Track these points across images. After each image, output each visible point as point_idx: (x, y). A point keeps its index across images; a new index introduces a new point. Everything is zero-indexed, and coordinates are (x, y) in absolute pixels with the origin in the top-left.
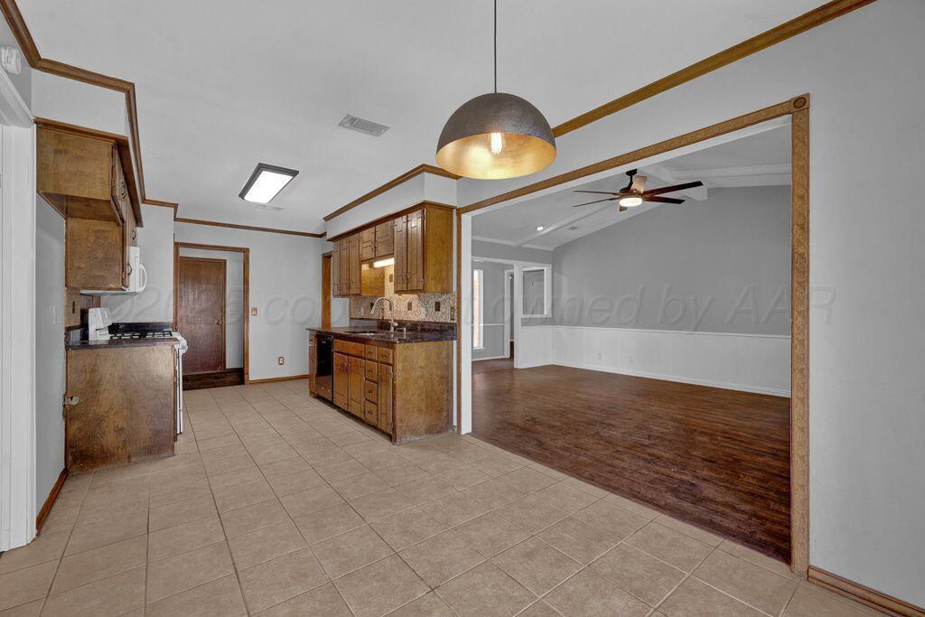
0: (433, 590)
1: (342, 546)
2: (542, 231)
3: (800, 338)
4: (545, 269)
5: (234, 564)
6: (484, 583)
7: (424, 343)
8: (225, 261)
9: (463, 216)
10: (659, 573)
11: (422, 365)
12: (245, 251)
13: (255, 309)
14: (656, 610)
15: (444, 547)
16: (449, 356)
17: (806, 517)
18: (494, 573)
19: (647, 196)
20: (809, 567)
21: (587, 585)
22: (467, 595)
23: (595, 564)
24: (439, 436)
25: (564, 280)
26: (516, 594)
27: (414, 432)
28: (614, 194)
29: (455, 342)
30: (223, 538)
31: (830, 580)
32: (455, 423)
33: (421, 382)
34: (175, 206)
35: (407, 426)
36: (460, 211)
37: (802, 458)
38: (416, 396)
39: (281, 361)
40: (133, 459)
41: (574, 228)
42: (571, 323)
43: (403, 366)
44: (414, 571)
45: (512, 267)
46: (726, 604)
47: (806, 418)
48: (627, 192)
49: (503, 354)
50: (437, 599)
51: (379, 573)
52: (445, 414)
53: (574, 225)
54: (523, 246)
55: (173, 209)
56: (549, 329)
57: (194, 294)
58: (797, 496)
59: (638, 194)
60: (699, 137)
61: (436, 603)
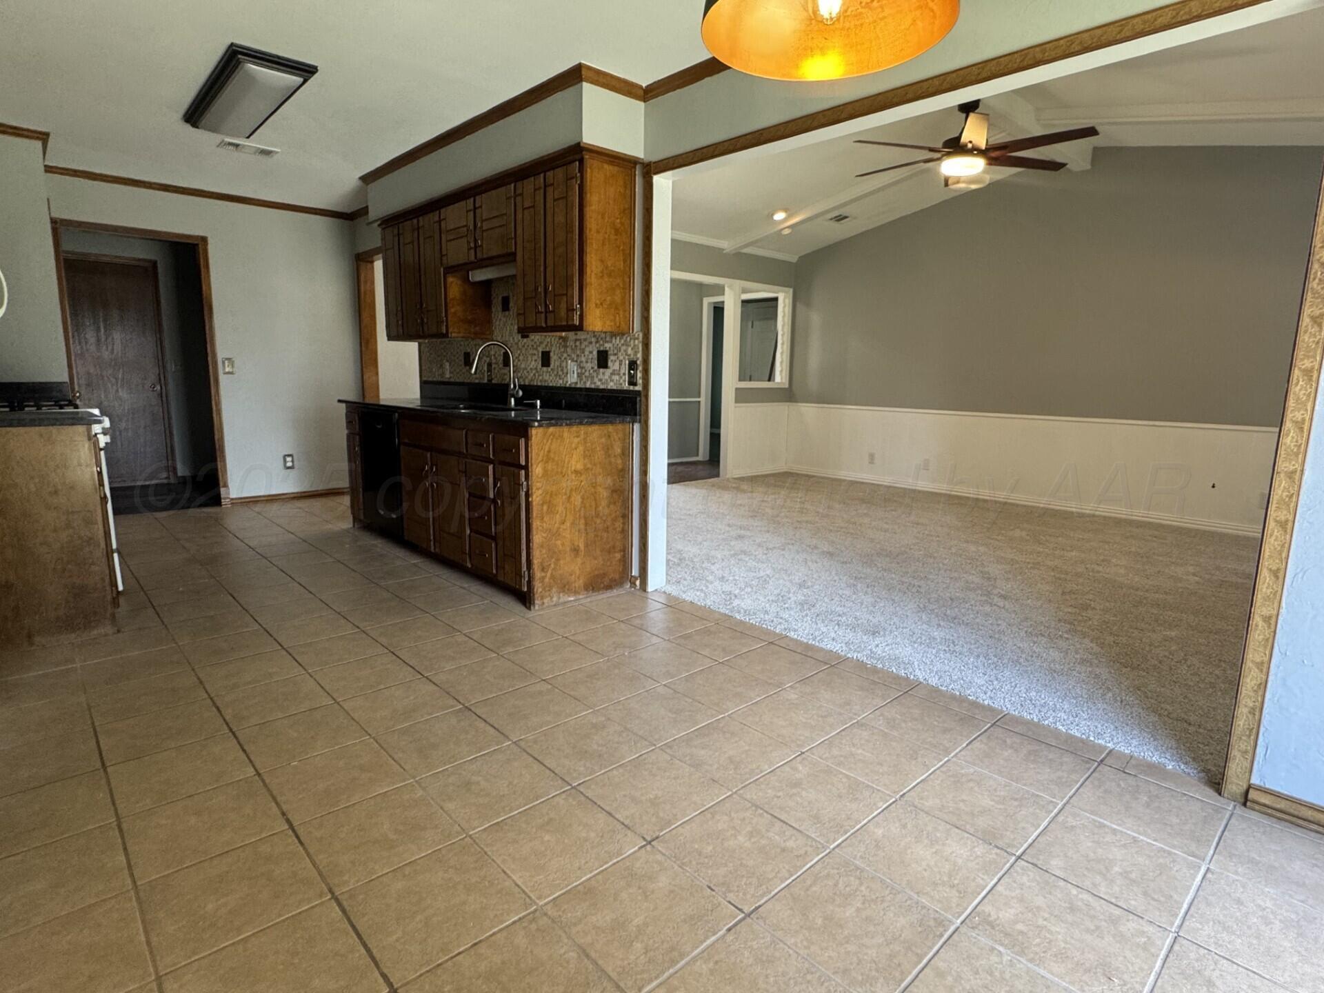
0: (650, 843)
1: (475, 778)
2: (785, 220)
3: (1298, 416)
4: (781, 297)
5: (283, 814)
6: (734, 828)
7: (582, 427)
8: (154, 263)
9: (658, 180)
10: (1016, 803)
11: (579, 467)
12: (198, 243)
13: (230, 362)
14: (1019, 857)
15: (655, 775)
16: (626, 453)
17: (1257, 714)
18: (748, 814)
19: (994, 154)
20: (1250, 787)
21: (904, 826)
22: (710, 848)
23: (912, 793)
24: (609, 594)
25: (816, 319)
26: (790, 844)
27: (565, 588)
28: (932, 150)
29: (637, 427)
30: (251, 772)
31: (1282, 805)
32: (635, 572)
33: (577, 500)
34: (43, 137)
35: (552, 577)
36: (651, 169)
37: (1267, 619)
38: (568, 524)
39: (289, 460)
40: (37, 639)
41: (840, 218)
42: (822, 398)
43: (545, 471)
44: (610, 814)
45: (720, 290)
46: (1124, 846)
47: (1284, 555)
48: (955, 146)
49: (697, 455)
50: (659, 857)
51: (551, 820)
52: (618, 556)
53: (842, 212)
54: (745, 251)
55: (39, 144)
56: (782, 409)
57: (98, 330)
58: (1248, 680)
59: (974, 151)
60: (1160, 21)
61: (659, 863)
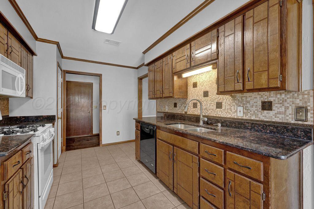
8: (93, 83)
12: (100, 76)
13: (105, 106)
34: (57, 43)
39: (118, 133)
